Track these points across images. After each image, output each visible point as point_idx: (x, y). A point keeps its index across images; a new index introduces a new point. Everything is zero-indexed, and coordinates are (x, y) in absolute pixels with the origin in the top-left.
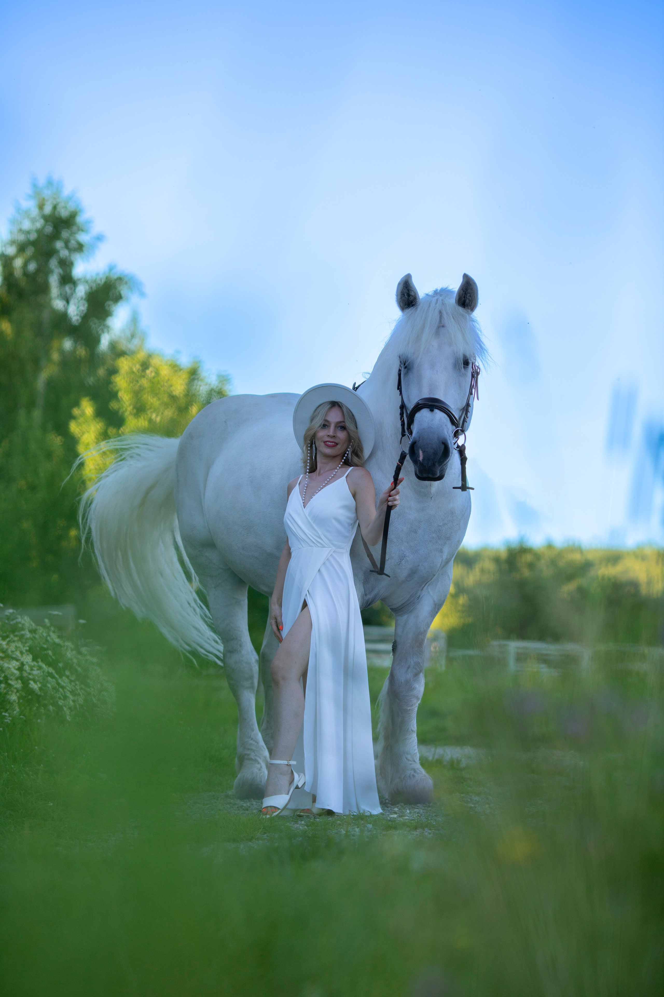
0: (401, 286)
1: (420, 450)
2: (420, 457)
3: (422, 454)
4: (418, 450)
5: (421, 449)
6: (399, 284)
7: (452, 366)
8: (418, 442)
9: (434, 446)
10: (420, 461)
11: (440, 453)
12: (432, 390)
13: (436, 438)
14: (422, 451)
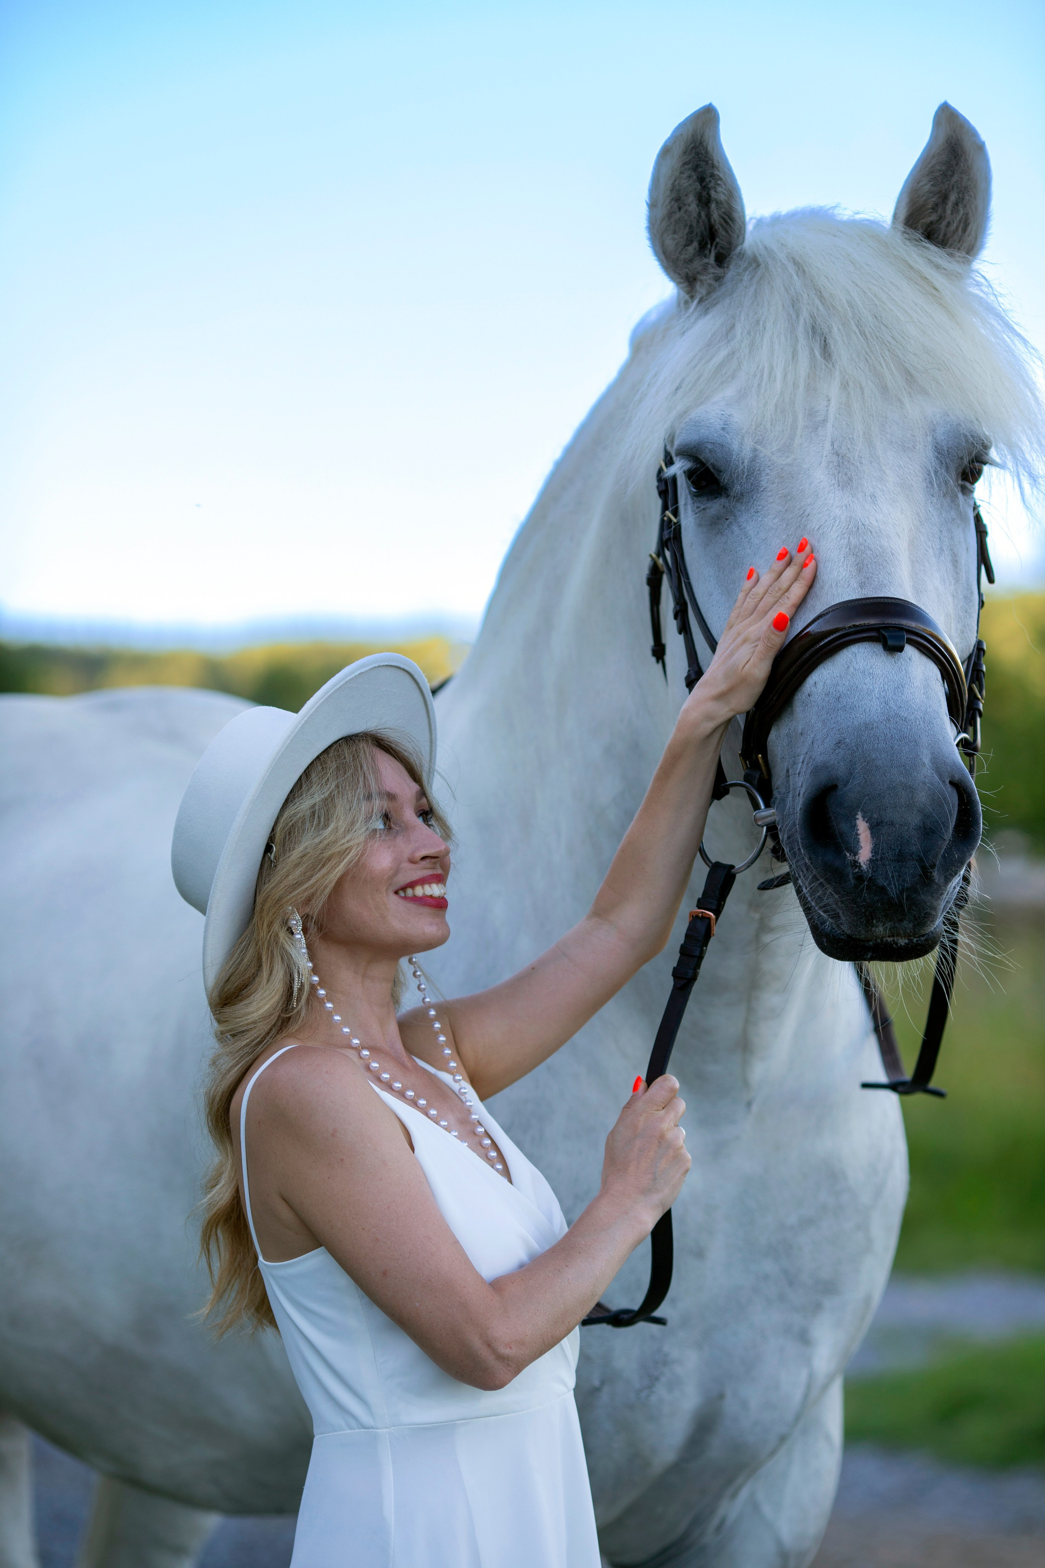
0: (674, 161)
1: (859, 816)
2: (859, 847)
3: (868, 833)
4: (849, 819)
5: (863, 811)
6: (665, 151)
7: (926, 479)
8: (845, 786)
9: (922, 797)
10: (860, 866)
11: (948, 828)
12: (869, 566)
13: (926, 760)
14: (867, 822)
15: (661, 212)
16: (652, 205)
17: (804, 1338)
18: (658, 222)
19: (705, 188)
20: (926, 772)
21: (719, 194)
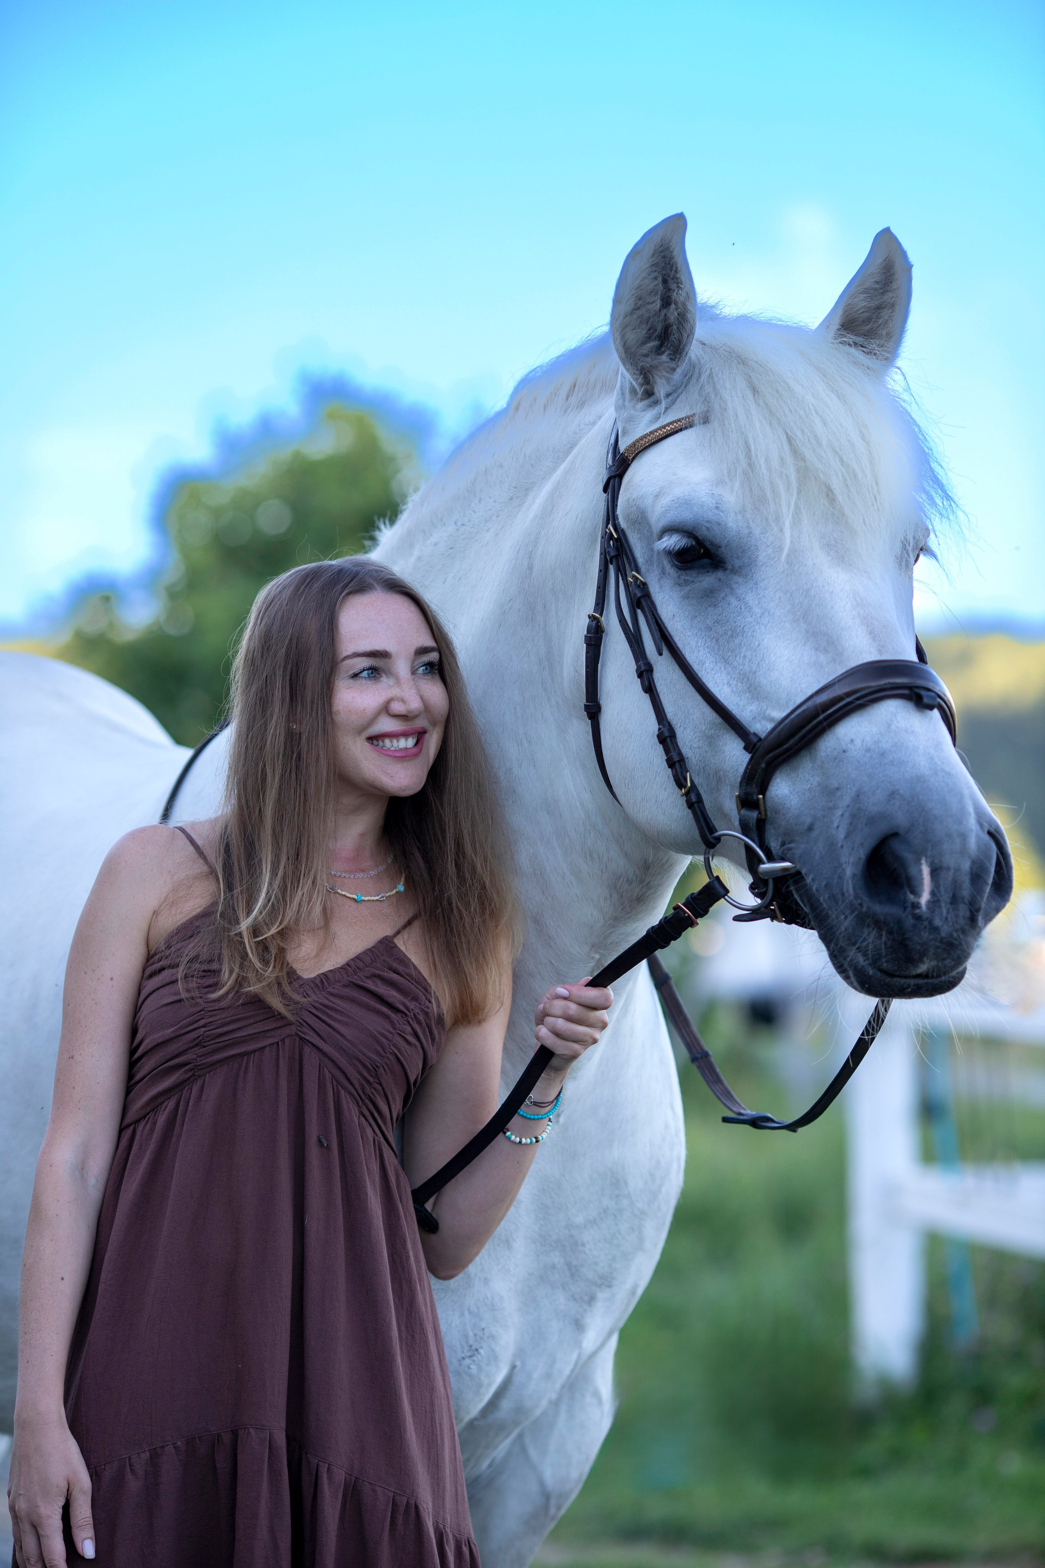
0: (643, 263)
2: (924, 890)
3: (929, 877)
5: (926, 857)
8: (908, 833)
9: (972, 844)
10: (920, 907)
13: (971, 810)
14: (929, 867)
15: (625, 308)
16: (617, 300)
17: (579, 1326)
18: (621, 318)
19: (668, 289)
20: (973, 820)
21: (679, 296)
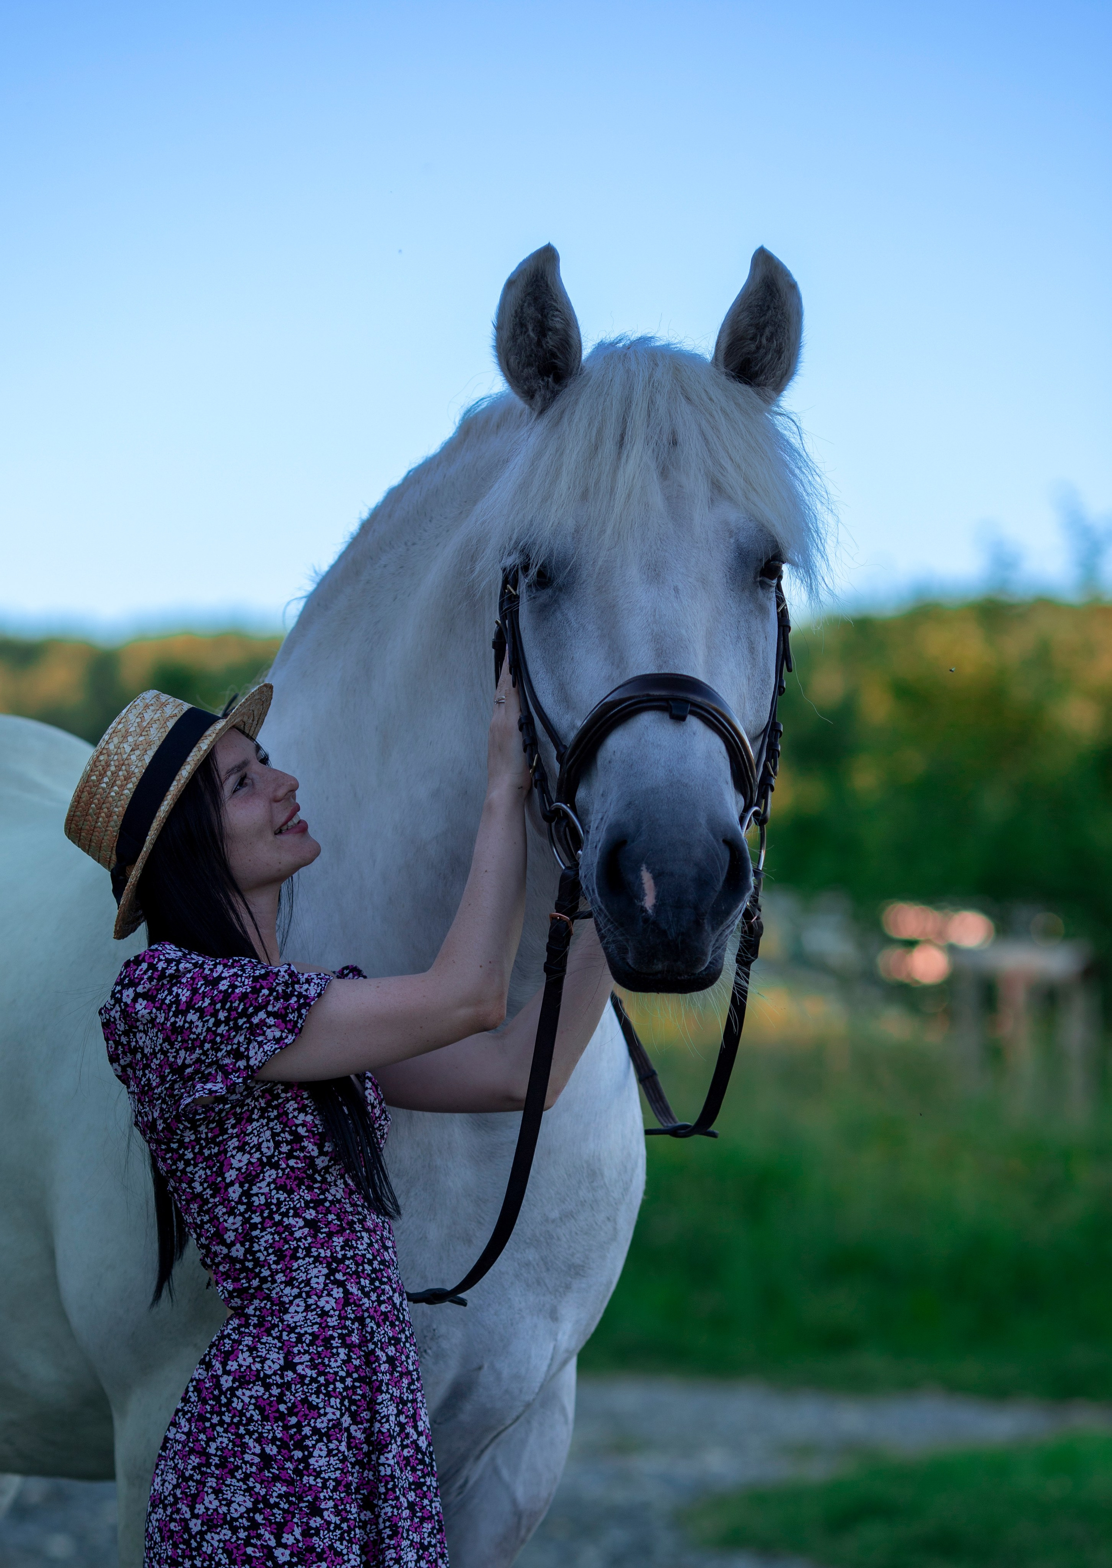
1: (644, 868)
2: (645, 895)
3: (652, 882)
4: (637, 871)
5: (646, 863)
7: (726, 575)
8: (633, 841)
9: (698, 853)
10: (646, 911)
11: (719, 881)
12: (667, 652)
13: (703, 821)
14: (650, 873)
18: (504, 343)
19: (545, 316)
20: (703, 830)
21: (556, 323)
